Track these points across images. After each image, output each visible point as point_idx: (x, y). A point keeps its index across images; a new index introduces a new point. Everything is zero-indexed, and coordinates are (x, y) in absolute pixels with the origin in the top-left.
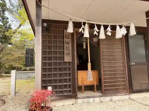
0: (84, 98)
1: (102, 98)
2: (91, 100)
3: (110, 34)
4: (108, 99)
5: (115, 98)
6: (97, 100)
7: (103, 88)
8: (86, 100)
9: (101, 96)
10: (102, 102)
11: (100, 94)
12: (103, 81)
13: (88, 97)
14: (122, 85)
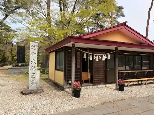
0: (85, 86)
1: (93, 86)
2: (88, 87)
3: (100, 59)
4: (96, 86)
5: (99, 86)
6: (91, 87)
7: (94, 81)
8: (86, 87)
9: (92, 85)
10: (93, 88)
11: (92, 84)
12: (94, 78)
13: (87, 86)
14: (102, 80)
